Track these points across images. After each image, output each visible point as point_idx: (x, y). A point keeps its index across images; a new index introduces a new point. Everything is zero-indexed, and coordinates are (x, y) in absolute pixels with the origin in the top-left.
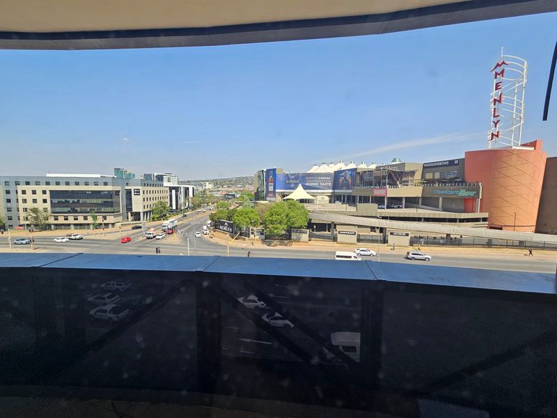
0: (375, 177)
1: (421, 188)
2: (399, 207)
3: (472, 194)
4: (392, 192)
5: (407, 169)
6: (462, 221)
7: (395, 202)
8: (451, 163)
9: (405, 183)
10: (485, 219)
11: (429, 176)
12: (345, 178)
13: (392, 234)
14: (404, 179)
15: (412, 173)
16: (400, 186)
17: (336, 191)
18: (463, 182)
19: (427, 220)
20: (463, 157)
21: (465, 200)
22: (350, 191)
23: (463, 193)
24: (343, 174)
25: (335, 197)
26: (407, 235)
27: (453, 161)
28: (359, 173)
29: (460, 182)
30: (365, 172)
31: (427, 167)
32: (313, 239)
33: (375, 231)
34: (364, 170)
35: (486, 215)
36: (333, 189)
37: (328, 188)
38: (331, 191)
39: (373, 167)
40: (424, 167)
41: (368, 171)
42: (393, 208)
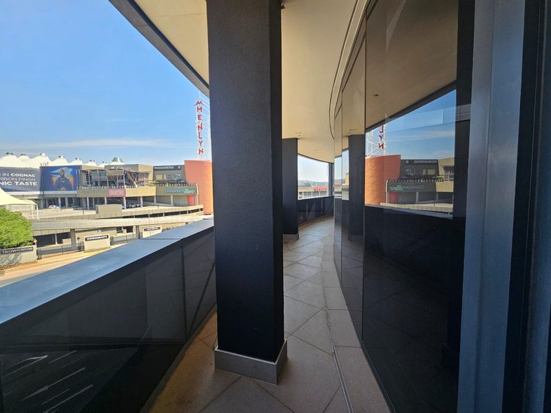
0: (109, 177)
1: (154, 188)
2: (136, 207)
3: (193, 192)
4: (130, 192)
5: (140, 170)
6: (190, 212)
7: (133, 201)
8: (176, 168)
9: (141, 183)
10: (202, 210)
11: (159, 177)
12: (63, 176)
13: (146, 230)
14: (140, 180)
15: (147, 174)
16: (137, 186)
17: (46, 193)
18: (185, 183)
19: (167, 214)
20: (183, 164)
21: (188, 196)
22: (75, 192)
23: (187, 191)
24: (58, 171)
25: (45, 200)
26: (159, 228)
27: (177, 166)
28: (84, 171)
29: (183, 183)
30: (96, 170)
31: (157, 170)
32: (43, 256)
33: (122, 232)
34: (94, 169)
35: (201, 206)
36: (41, 190)
37: (32, 188)
38: (38, 193)
39: (102, 166)
40: (154, 170)
41: (99, 170)
42: (131, 207)
